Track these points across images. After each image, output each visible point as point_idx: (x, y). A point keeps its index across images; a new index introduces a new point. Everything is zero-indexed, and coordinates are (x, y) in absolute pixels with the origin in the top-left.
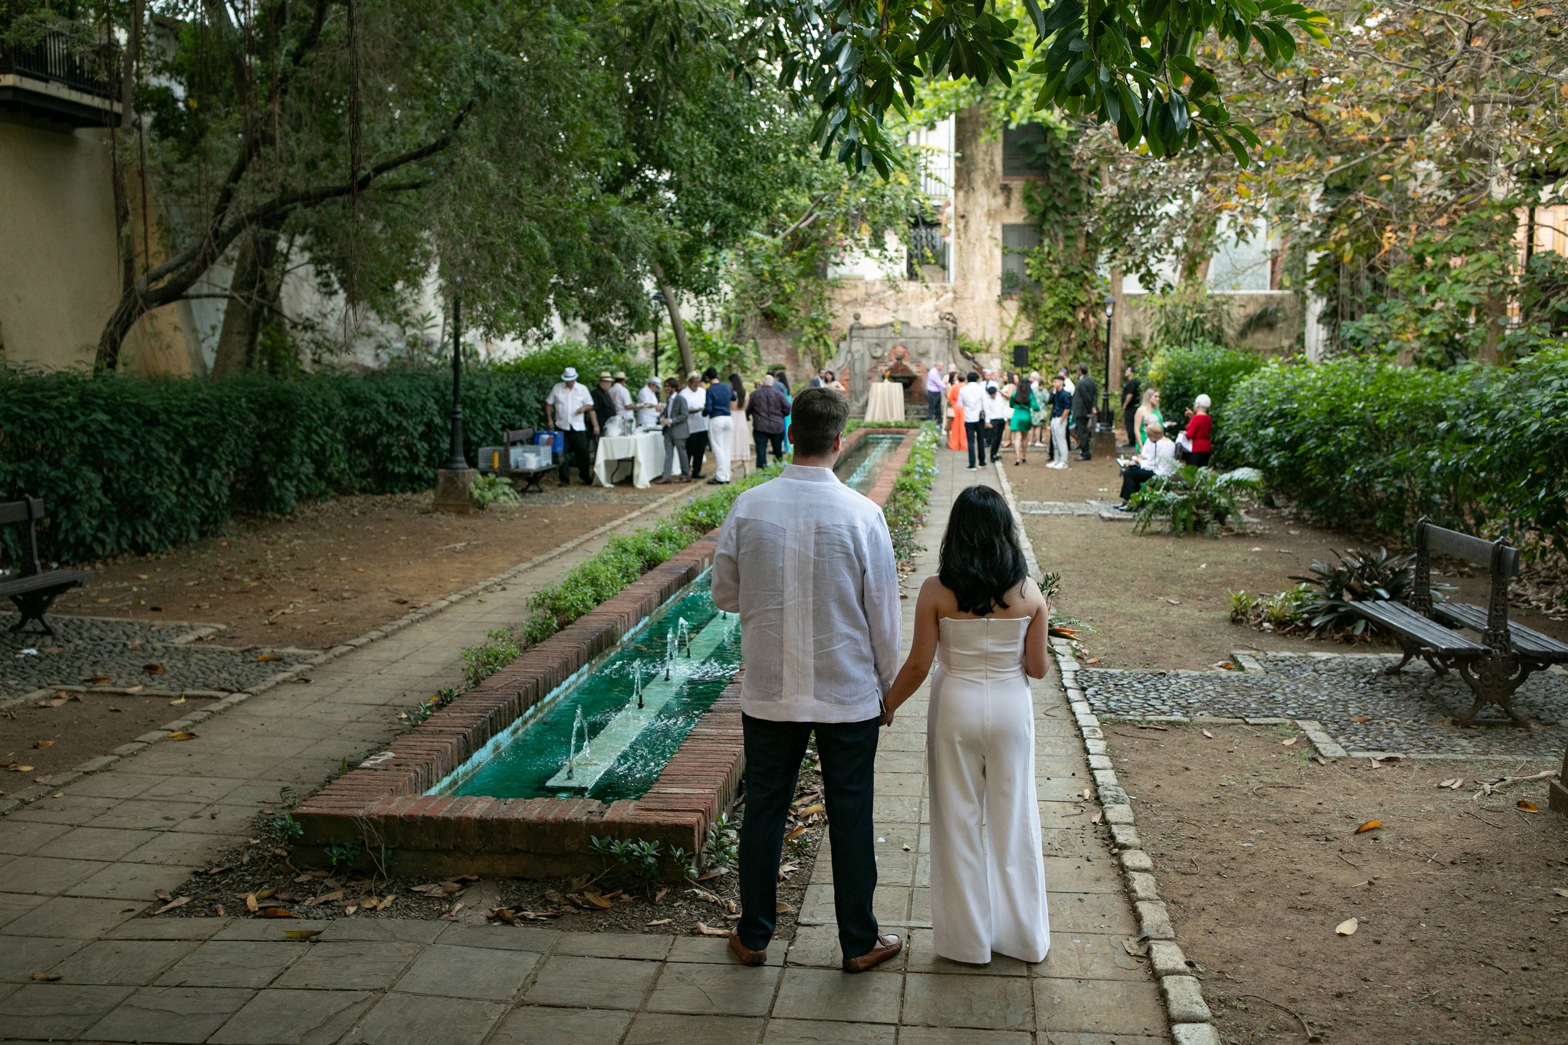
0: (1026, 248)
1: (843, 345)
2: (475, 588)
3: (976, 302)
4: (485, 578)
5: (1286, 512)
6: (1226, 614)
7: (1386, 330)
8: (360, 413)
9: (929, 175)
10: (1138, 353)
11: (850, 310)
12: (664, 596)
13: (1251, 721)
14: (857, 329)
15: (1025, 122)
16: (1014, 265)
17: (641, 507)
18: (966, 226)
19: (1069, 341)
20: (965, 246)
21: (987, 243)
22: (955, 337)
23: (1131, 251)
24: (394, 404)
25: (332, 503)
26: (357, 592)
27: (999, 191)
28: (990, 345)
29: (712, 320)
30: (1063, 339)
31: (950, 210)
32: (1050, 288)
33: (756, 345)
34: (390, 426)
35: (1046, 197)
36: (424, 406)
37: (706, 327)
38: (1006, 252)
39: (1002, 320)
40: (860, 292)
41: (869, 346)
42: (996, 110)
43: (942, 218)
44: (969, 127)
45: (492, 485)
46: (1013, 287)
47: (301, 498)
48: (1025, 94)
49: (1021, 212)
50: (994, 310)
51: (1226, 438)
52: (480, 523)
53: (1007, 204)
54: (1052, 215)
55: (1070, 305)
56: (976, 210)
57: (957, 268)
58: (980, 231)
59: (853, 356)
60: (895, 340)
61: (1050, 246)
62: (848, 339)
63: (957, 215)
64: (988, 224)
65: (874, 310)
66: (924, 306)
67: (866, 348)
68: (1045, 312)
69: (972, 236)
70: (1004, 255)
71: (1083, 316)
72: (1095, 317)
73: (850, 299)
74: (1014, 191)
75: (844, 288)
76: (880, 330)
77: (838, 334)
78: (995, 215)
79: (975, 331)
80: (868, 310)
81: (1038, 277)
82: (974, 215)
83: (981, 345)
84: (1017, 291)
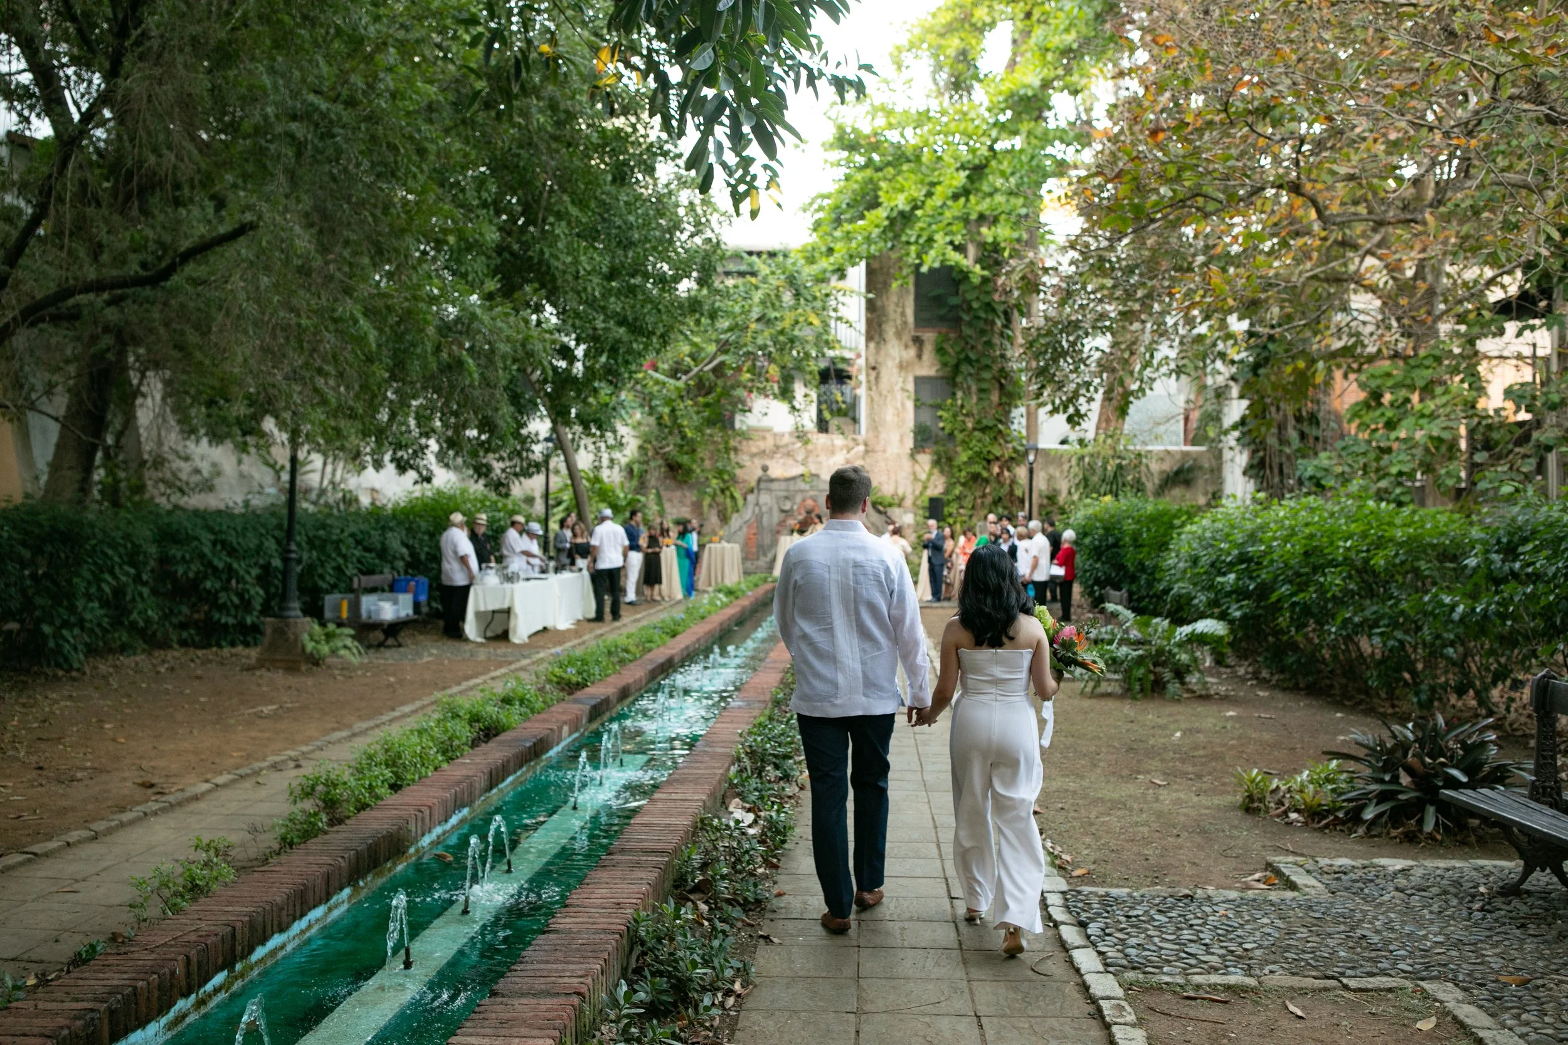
0: (939, 401)
1: (750, 498)
2: (257, 765)
3: (888, 454)
4: (277, 752)
5: (1241, 671)
6: (1239, 798)
7: (1347, 469)
8: (176, 552)
9: (839, 319)
10: (1054, 509)
11: (758, 462)
12: (494, 778)
13: (1353, 983)
14: (765, 481)
15: (937, 265)
16: (927, 418)
17: (510, 663)
18: (877, 378)
19: (984, 496)
20: (876, 398)
21: (899, 395)
23: (1060, 386)
24: (223, 543)
25: (140, 658)
26: (98, 770)
27: (910, 343)
28: (903, 499)
29: (611, 467)
30: (978, 494)
31: (861, 362)
32: (963, 442)
33: (658, 496)
34: (215, 569)
35: (958, 349)
36: (259, 548)
37: (605, 474)
38: (918, 405)
39: (914, 474)
40: (769, 443)
41: (778, 499)
42: (908, 254)
43: (853, 371)
44: (881, 279)
45: (329, 637)
46: (925, 440)
47: (92, 651)
48: (937, 237)
49: (932, 365)
50: (907, 464)
51: (1166, 591)
52: (310, 681)
53: (919, 356)
54: (965, 368)
55: (984, 460)
56: (887, 362)
57: (869, 420)
58: (892, 383)
59: (760, 510)
60: (805, 493)
61: (963, 399)
62: (756, 492)
63: (868, 367)
64: (900, 376)
65: (784, 463)
66: (834, 458)
67: (774, 501)
68: (958, 466)
69: (883, 388)
70: (916, 408)
71: (998, 470)
72: (1009, 472)
73: (758, 451)
74: (926, 343)
75: (752, 439)
76: (789, 482)
77: (745, 486)
78: (907, 367)
79: (888, 485)
80: (776, 462)
81: (951, 431)
82: (885, 367)
83: (893, 499)
84: (930, 444)
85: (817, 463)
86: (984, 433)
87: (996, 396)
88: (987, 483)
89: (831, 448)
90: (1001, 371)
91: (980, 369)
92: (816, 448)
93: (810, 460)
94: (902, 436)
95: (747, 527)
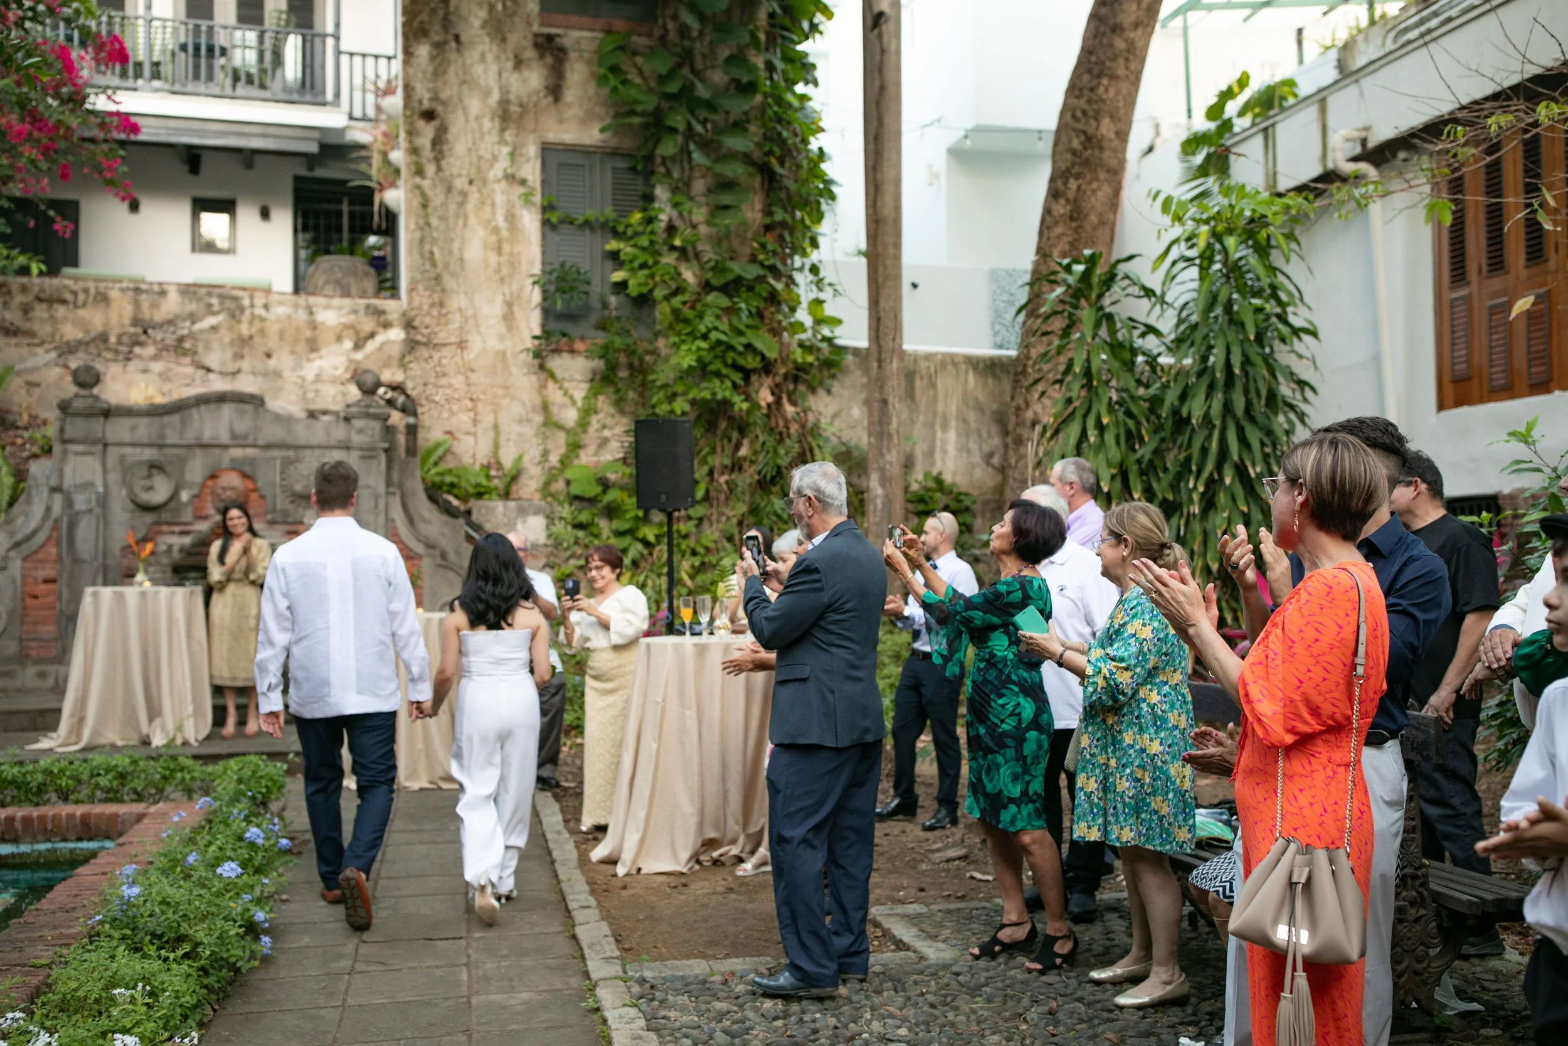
0: (609, 212)
1: (38, 469)
3: (470, 355)
11: (72, 364)
14: (86, 415)
16: (576, 255)
18: (439, 141)
19: (736, 466)
20: (437, 198)
21: (501, 193)
22: (411, 451)
27: (530, 53)
28: (514, 478)
30: (719, 460)
32: (678, 320)
35: (659, 70)
38: (554, 220)
39: (545, 407)
41: (127, 469)
46: (571, 317)
49: (590, 116)
50: (524, 382)
53: (555, 91)
54: (677, 119)
55: (736, 367)
56: (467, 100)
57: (417, 257)
58: (480, 158)
59: (69, 503)
60: (217, 451)
61: (676, 205)
62: (57, 449)
63: (412, 109)
64: (502, 142)
65: (157, 367)
66: (318, 363)
67: (114, 477)
68: (665, 386)
69: (455, 171)
70: (547, 229)
71: (770, 399)
72: (794, 404)
73: (80, 335)
74: (573, 55)
75: (64, 302)
76: (166, 419)
77: (26, 434)
78: (521, 116)
79: (470, 440)
80: (134, 365)
81: (645, 290)
82: (460, 113)
83: (488, 477)
84: (584, 328)
85: (265, 374)
86: (730, 297)
87: (758, 206)
88: (743, 428)
89: (308, 334)
90: (772, 140)
91: (719, 131)
92: (262, 332)
93: (245, 365)
94: (509, 305)
95: (25, 559)
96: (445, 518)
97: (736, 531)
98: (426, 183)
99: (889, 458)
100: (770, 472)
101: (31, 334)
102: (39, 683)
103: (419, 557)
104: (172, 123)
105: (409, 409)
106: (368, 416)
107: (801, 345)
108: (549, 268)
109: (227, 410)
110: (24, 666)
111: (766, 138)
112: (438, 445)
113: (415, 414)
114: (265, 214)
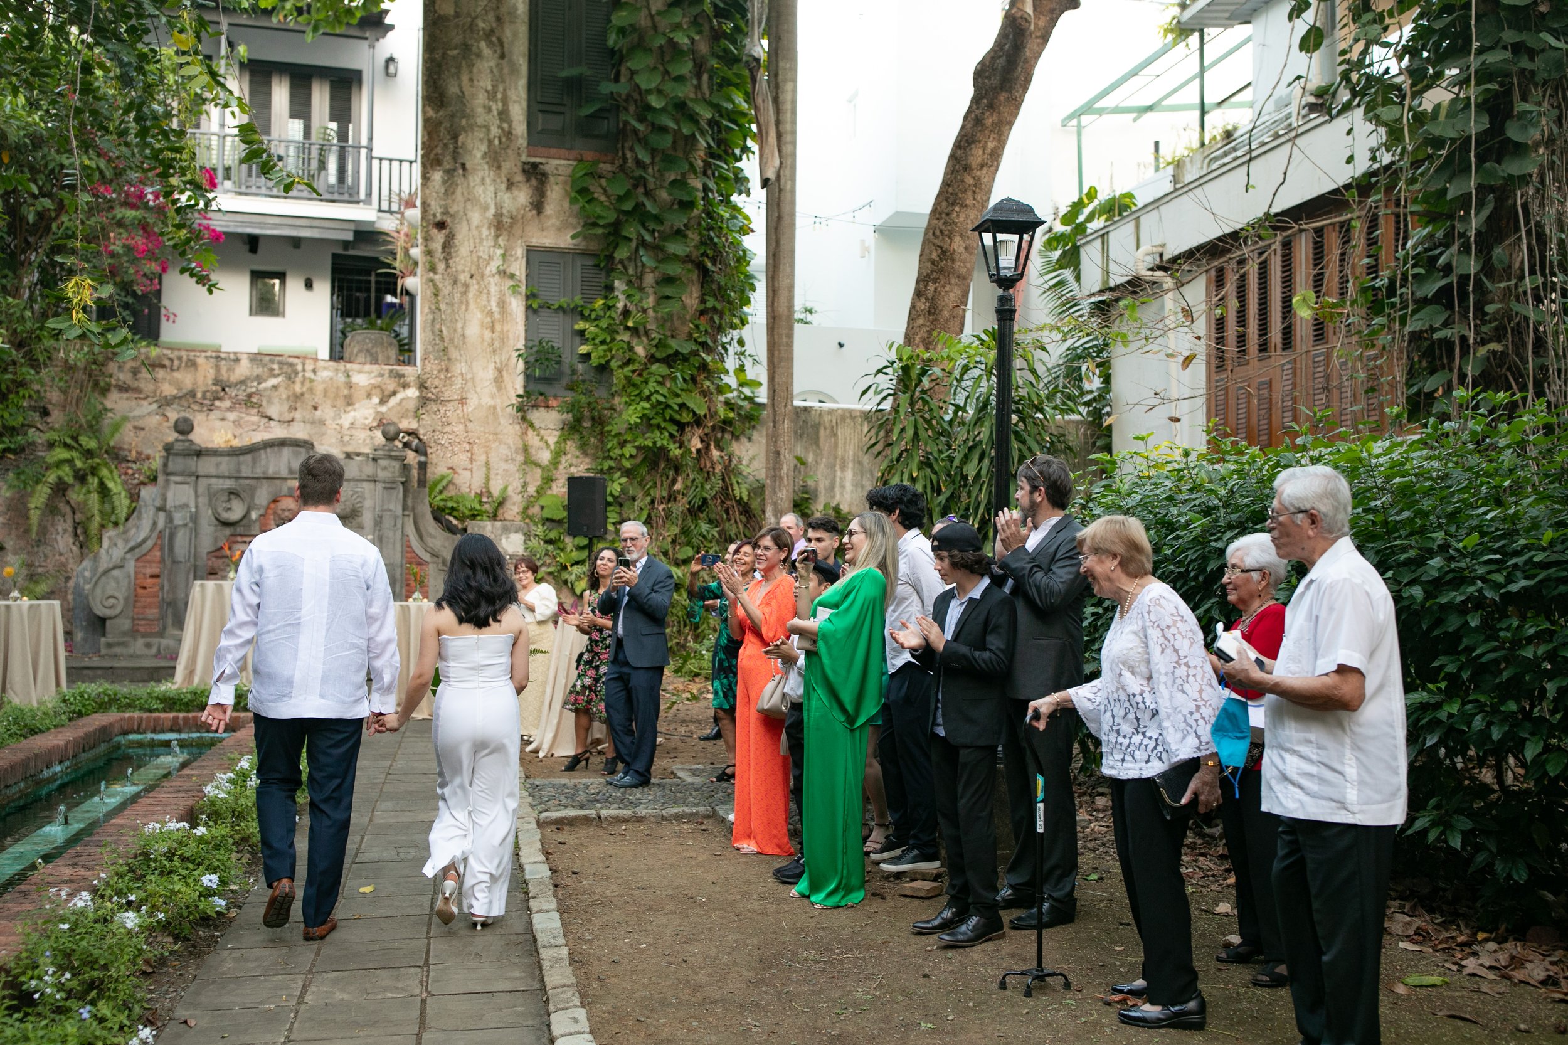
0: (578, 300)
1: (146, 493)
3: (469, 409)
11: (173, 416)
14: (183, 454)
16: (552, 333)
18: (447, 246)
19: (672, 497)
20: (446, 288)
21: (495, 285)
22: (422, 483)
27: (519, 177)
28: (501, 502)
31: (413, 210)
32: (629, 384)
35: (619, 193)
38: (535, 306)
39: (526, 449)
40: (204, 376)
41: (212, 495)
46: (547, 380)
49: (567, 225)
50: (510, 430)
53: (538, 206)
54: (631, 230)
55: (673, 421)
56: (470, 214)
57: (429, 334)
58: (479, 257)
59: (170, 519)
60: (278, 482)
61: (629, 297)
62: (161, 479)
63: (428, 221)
64: (496, 245)
65: (232, 416)
66: (352, 414)
67: (203, 500)
68: (619, 434)
69: (460, 268)
70: (530, 313)
71: (699, 446)
72: (722, 450)
73: (175, 392)
74: (552, 179)
75: (163, 366)
76: (242, 458)
77: (134, 466)
78: (511, 226)
79: (468, 473)
80: (214, 415)
81: (603, 361)
82: (464, 224)
83: (480, 502)
84: (558, 388)
85: (313, 423)
86: (670, 367)
87: (696, 294)
88: (677, 469)
89: (346, 392)
90: (705, 244)
91: (664, 237)
92: (311, 390)
93: (298, 415)
94: (499, 371)
95: (137, 560)
96: (447, 534)
97: (670, 548)
98: (437, 277)
99: (780, 495)
100: (698, 502)
101: (138, 390)
102: (146, 651)
103: (427, 563)
104: (239, 218)
105: (422, 450)
106: (390, 457)
107: (727, 403)
108: (530, 344)
109: (286, 452)
110: (135, 639)
111: (702, 243)
112: (443, 478)
113: (425, 454)
114: (309, 285)
